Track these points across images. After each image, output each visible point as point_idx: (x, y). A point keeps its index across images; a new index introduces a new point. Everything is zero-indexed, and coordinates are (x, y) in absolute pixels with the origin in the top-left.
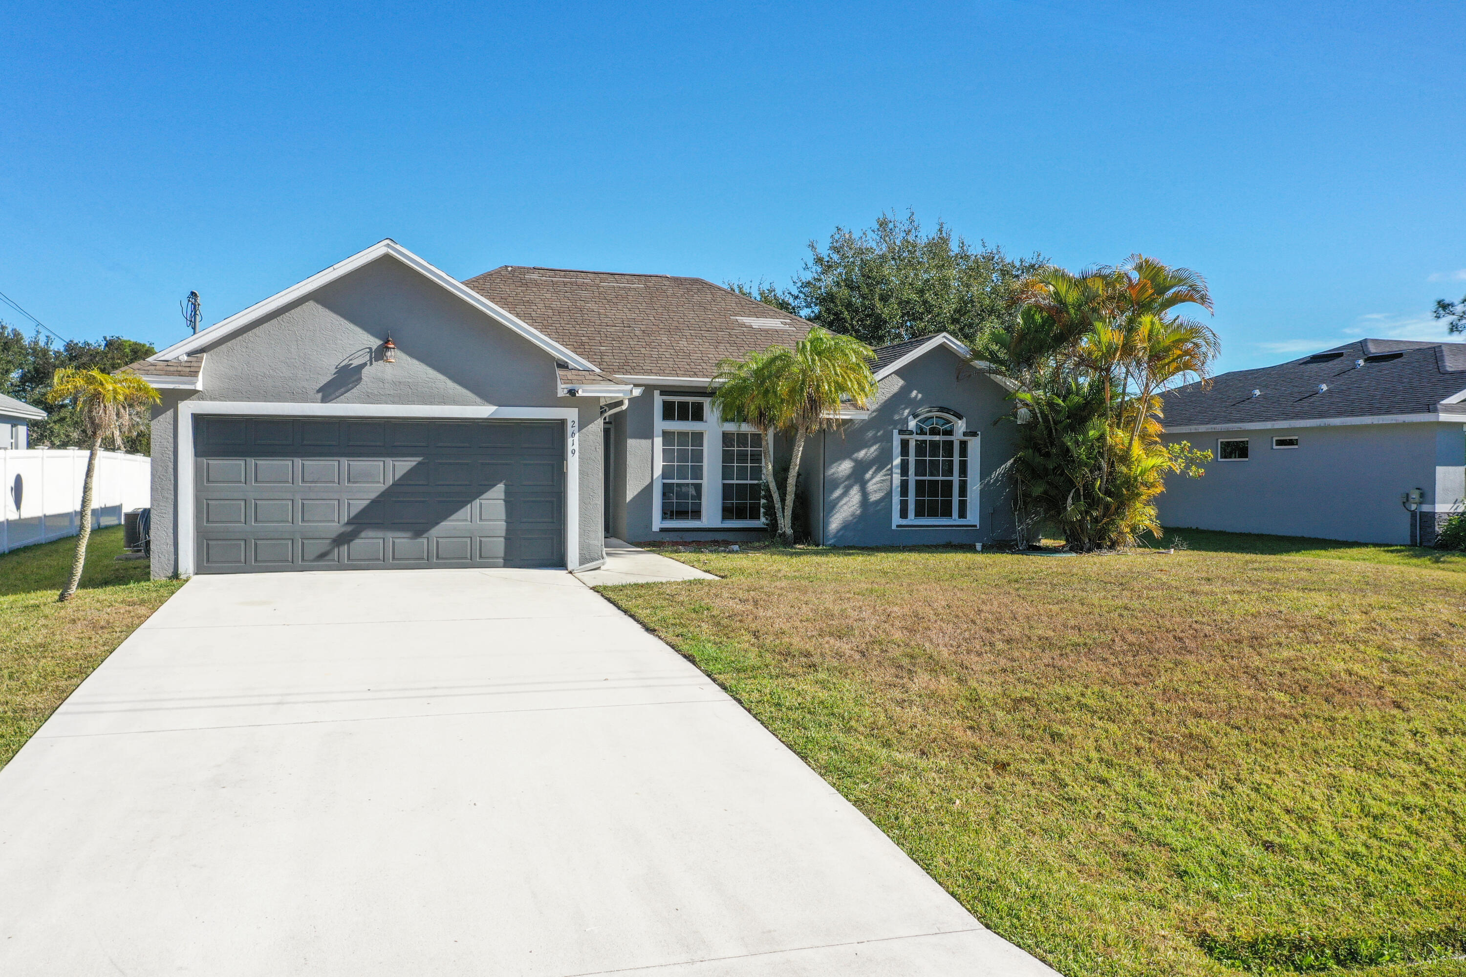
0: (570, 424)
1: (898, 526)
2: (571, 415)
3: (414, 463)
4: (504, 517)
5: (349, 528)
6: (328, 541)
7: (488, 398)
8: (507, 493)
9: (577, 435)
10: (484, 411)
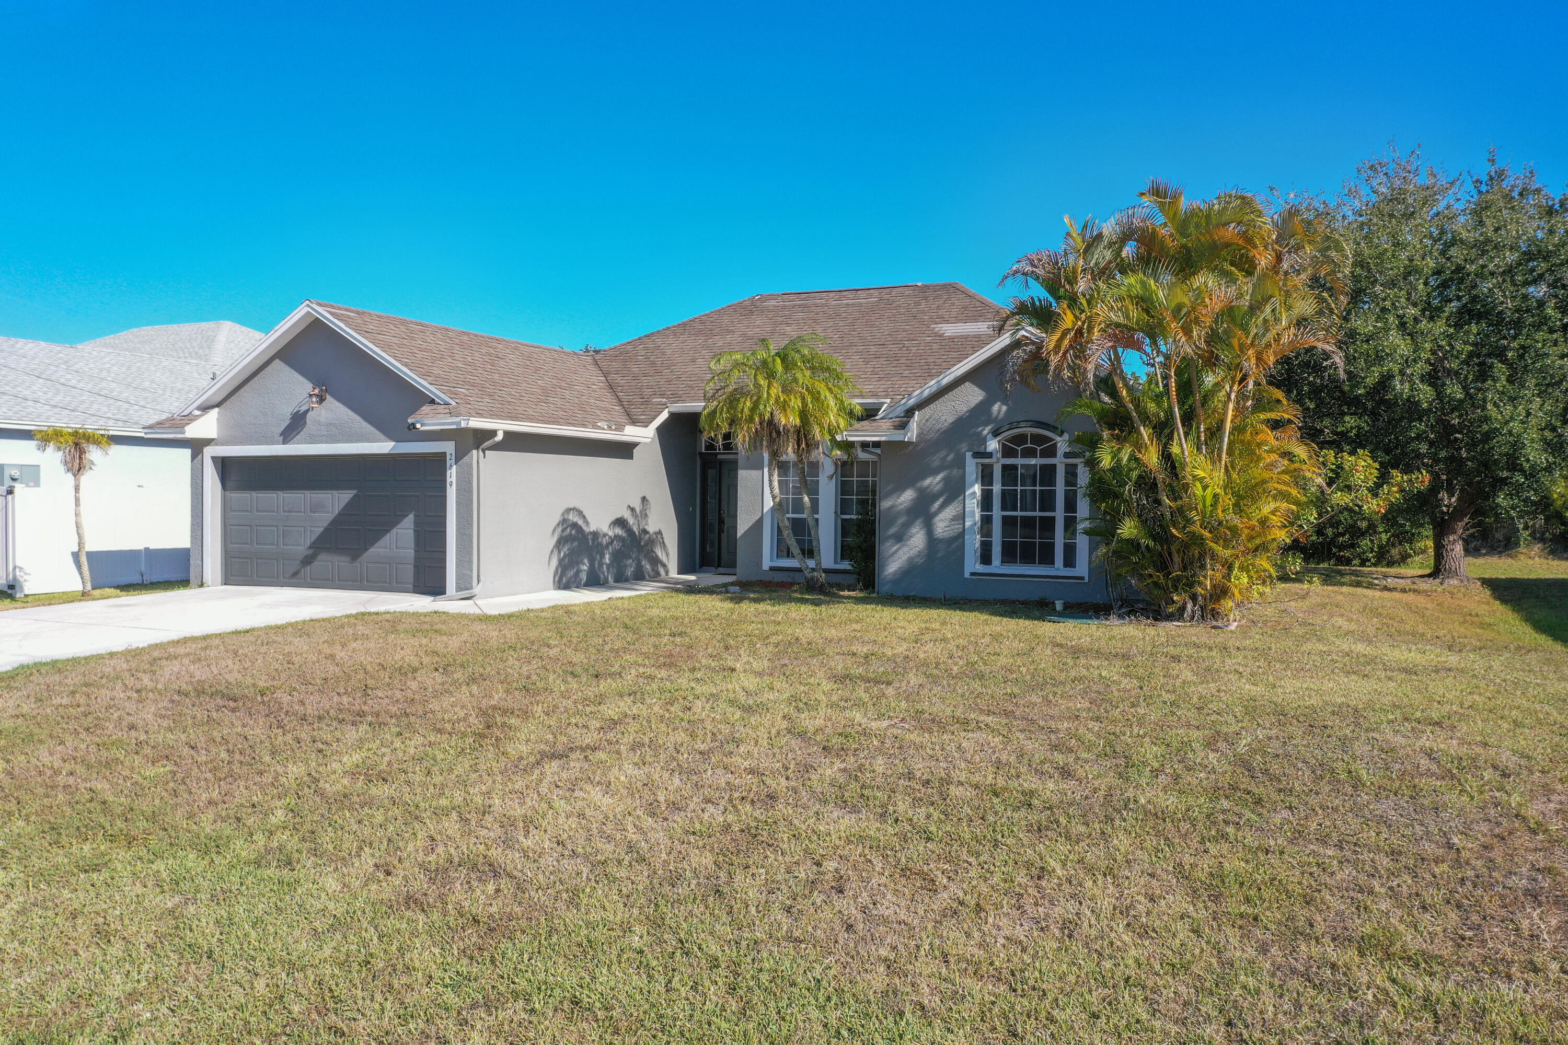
0: (448, 457)
1: (972, 574)
2: (449, 448)
3: (352, 496)
4: (413, 546)
5: (311, 552)
6: (298, 562)
7: (390, 435)
8: (416, 523)
9: (454, 467)
10: (385, 447)
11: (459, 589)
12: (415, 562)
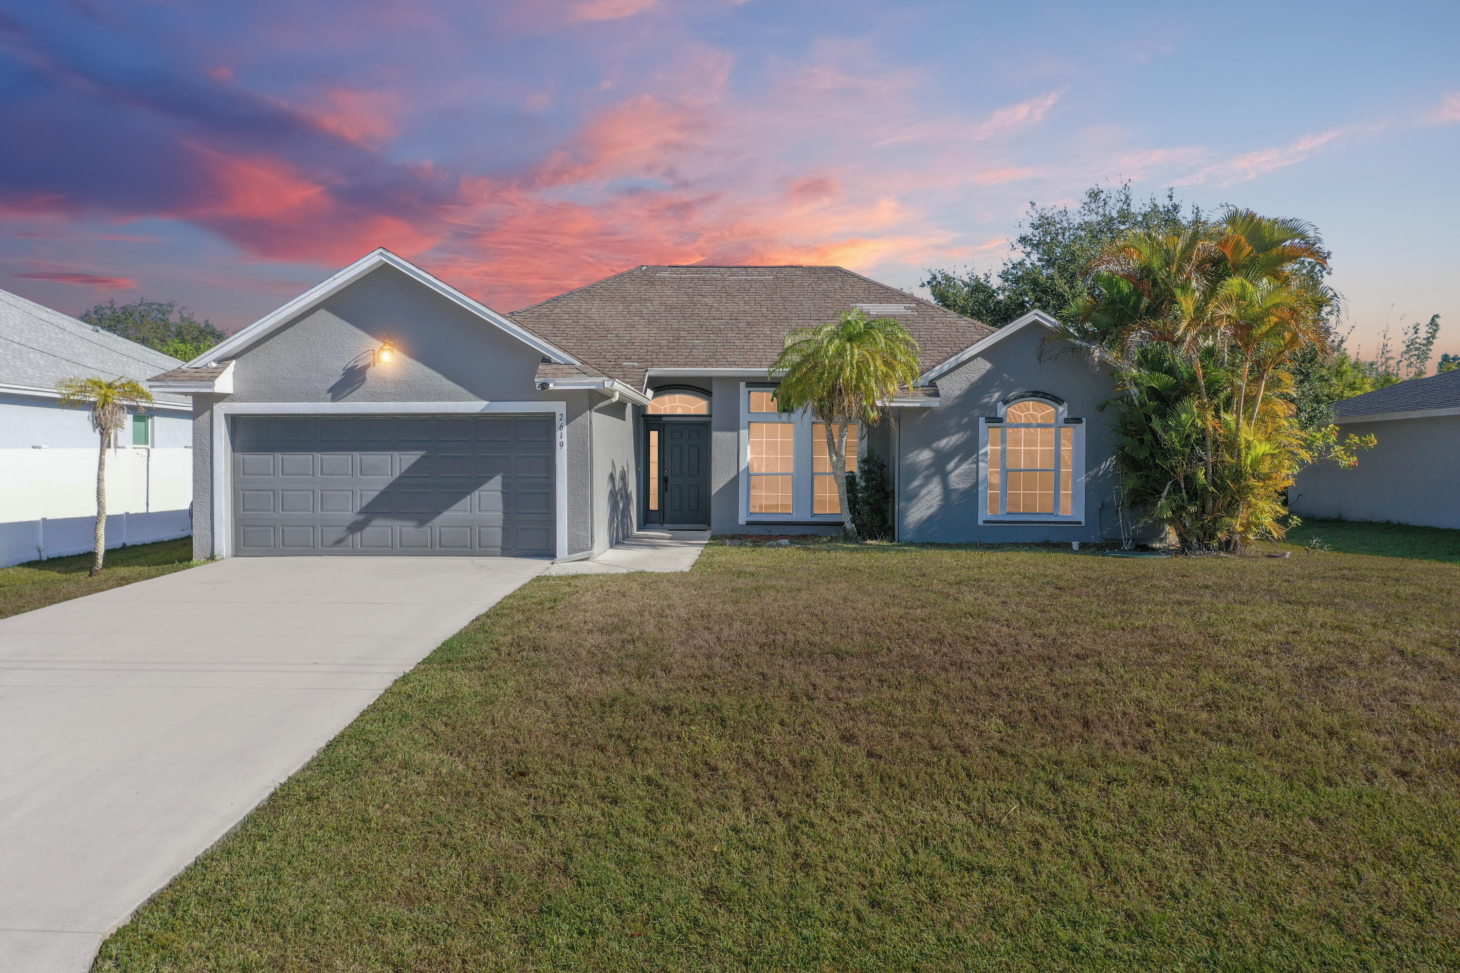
0: (558, 417)
1: (985, 522)
2: (559, 408)
3: (419, 457)
4: (501, 507)
5: (361, 517)
6: (344, 528)
7: (481, 395)
8: (504, 485)
9: (565, 428)
10: (477, 406)
11: (572, 550)
12: (504, 524)
